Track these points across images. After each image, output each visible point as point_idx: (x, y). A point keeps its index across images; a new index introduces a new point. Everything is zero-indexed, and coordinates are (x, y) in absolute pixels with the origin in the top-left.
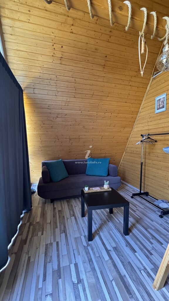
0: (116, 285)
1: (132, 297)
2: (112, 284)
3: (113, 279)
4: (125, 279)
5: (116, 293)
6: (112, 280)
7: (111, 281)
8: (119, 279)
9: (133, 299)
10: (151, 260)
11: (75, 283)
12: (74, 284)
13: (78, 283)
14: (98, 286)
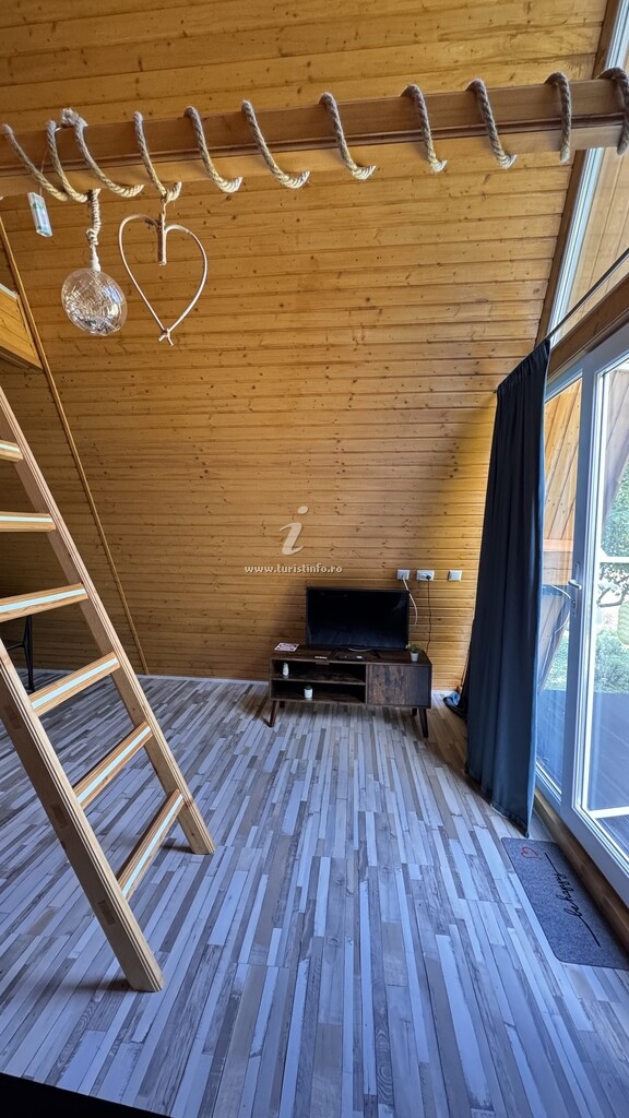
0: (254, 1035)
1: (233, 993)
2: (263, 1046)
3: (250, 1057)
4: (214, 1039)
5: (269, 1018)
6: (254, 1055)
7: (260, 1053)
8: (231, 1048)
9: (235, 988)
10: (59, 1059)
11: (386, 1107)
12: (393, 1106)
13: (376, 1101)
14: (309, 1059)
